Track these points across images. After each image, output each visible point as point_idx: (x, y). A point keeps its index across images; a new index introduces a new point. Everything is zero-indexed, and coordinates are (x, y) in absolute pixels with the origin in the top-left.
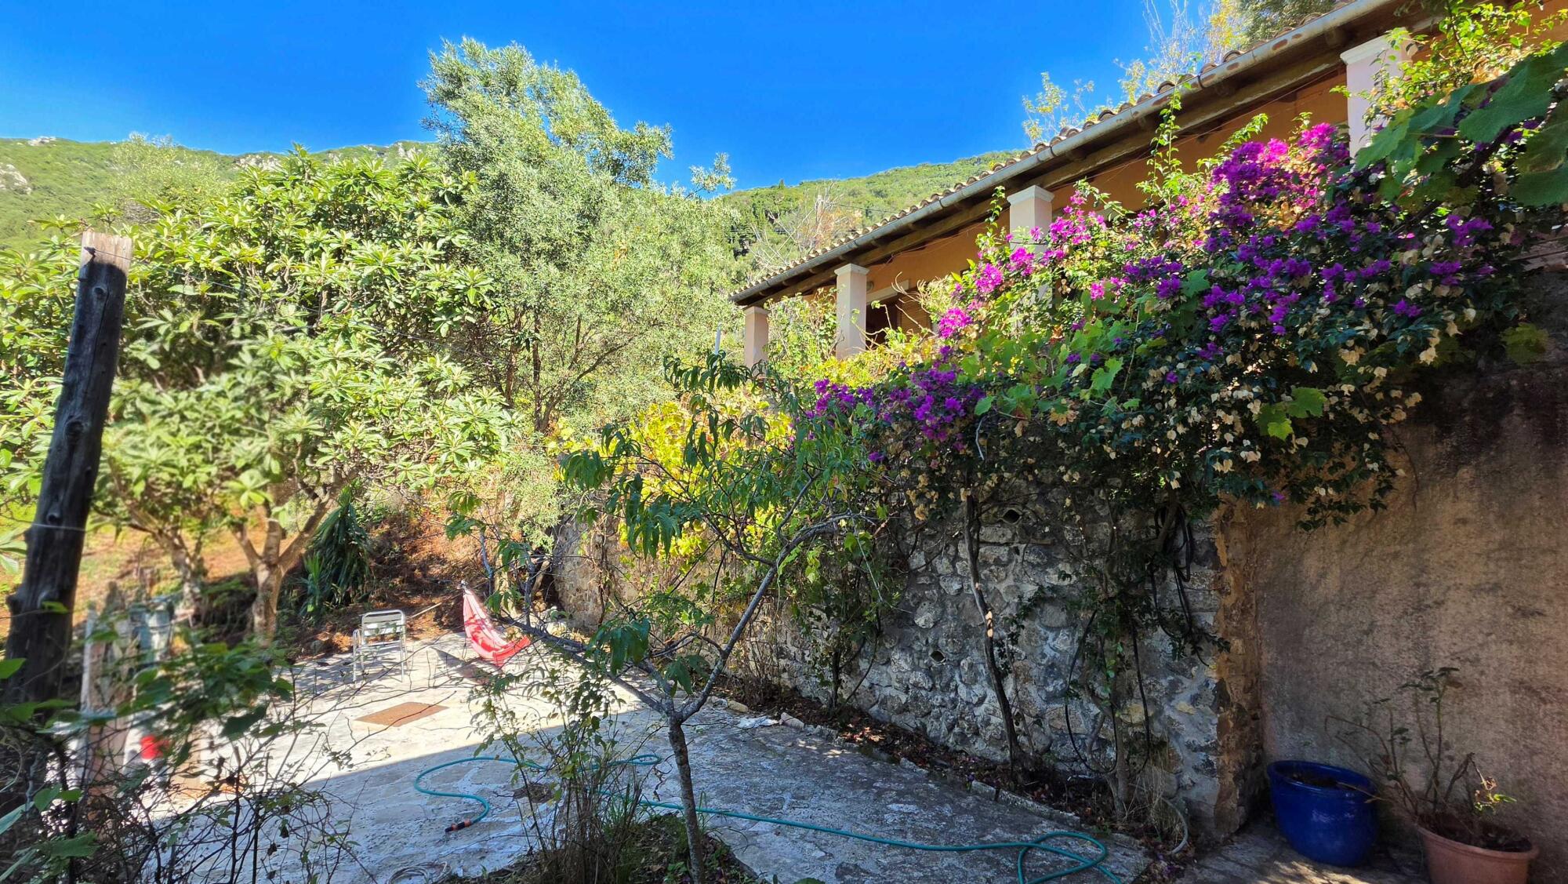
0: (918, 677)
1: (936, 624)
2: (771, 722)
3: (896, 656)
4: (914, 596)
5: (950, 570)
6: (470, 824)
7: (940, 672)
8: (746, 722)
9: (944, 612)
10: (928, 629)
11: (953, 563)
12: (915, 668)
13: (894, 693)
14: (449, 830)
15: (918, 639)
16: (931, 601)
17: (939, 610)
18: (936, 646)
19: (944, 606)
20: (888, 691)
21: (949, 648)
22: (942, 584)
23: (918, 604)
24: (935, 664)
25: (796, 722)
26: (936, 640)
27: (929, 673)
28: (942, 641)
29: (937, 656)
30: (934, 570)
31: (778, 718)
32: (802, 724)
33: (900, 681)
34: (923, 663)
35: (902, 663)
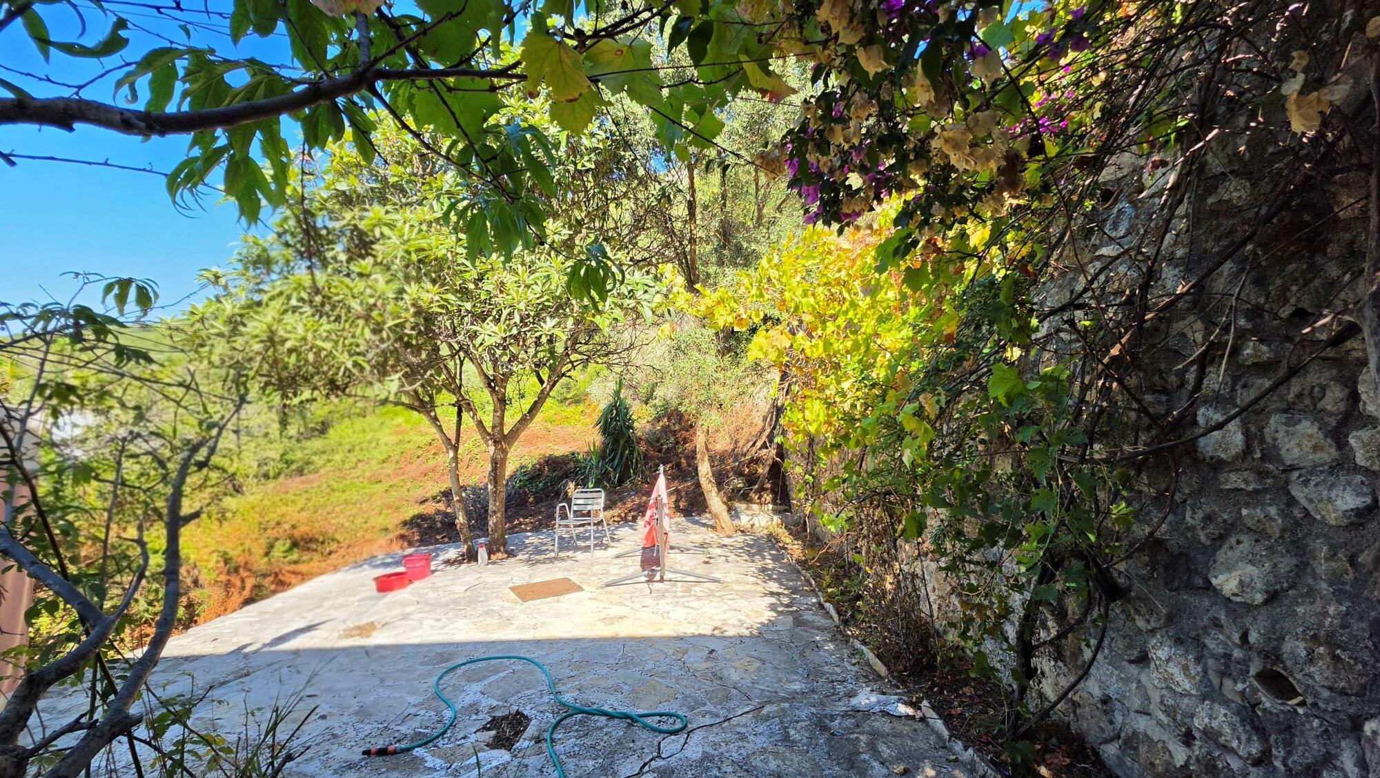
0: (1219, 718)
1: (1273, 597)
2: (903, 709)
3: (1161, 652)
4: (1209, 518)
5: (1330, 453)
6: (395, 752)
7: (1288, 728)
8: (866, 698)
9: (1303, 568)
10: (1249, 607)
11: (1338, 435)
12: (1210, 694)
13: (1156, 734)
14: (367, 753)
15: (1217, 625)
16: (1259, 534)
17: (1286, 563)
18: (1272, 654)
19: (1299, 549)
20: (1142, 724)
21: (1320, 673)
22: (1297, 492)
23: (1221, 538)
24: (1267, 701)
25: (939, 725)
26: (1275, 638)
27: (1249, 714)
28: (1295, 647)
29: (1277, 683)
30: (1271, 454)
31: (915, 705)
32: (946, 733)
33: (1170, 712)
34: (1234, 688)
35: (1174, 670)
